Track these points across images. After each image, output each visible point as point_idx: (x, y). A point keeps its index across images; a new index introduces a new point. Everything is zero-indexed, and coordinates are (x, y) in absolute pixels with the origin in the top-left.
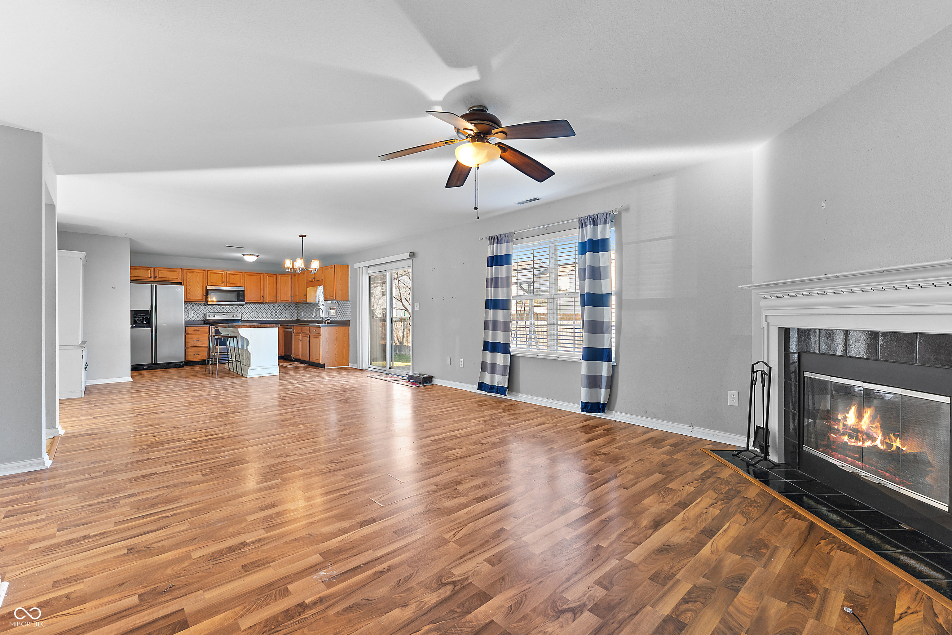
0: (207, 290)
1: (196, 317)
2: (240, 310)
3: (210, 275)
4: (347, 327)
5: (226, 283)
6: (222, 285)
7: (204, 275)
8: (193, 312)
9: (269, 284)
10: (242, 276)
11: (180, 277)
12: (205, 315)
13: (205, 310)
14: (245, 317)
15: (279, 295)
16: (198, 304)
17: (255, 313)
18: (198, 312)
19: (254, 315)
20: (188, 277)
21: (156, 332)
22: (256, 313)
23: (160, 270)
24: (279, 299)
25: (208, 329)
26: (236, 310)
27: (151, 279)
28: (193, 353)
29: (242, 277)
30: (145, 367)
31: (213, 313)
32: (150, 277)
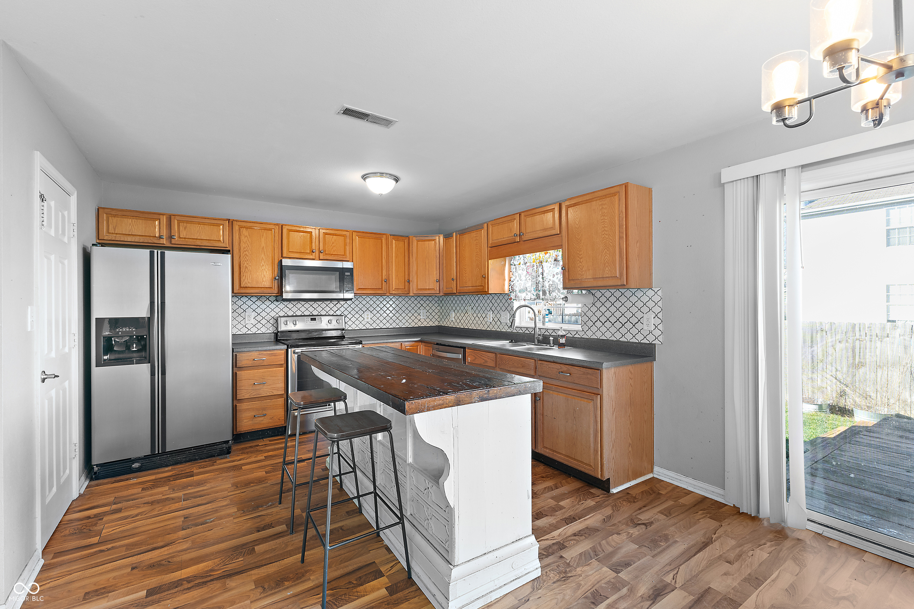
0: (281, 268)
1: (259, 326)
2: (342, 309)
3: (288, 235)
4: (649, 364)
5: (317, 252)
6: (311, 257)
7: (277, 235)
8: (254, 314)
9: (396, 257)
10: (348, 238)
11: (227, 238)
12: (277, 321)
13: (277, 310)
14: (350, 323)
15: (413, 278)
16: (263, 299)
17: (368, 315)
18: (264, 314)
19: (366, 320)
20: (242, 238)
21: (164, 373)
22: (370, 316)
23: (183, 222)
24: (415, 286)
25: (283, 357)
26: (335, 309)
27: (161, 241)
28: (253, 413)
29: (348, 241)
30: (136, 465)
31: (293, 316)
32: (160, 237)
